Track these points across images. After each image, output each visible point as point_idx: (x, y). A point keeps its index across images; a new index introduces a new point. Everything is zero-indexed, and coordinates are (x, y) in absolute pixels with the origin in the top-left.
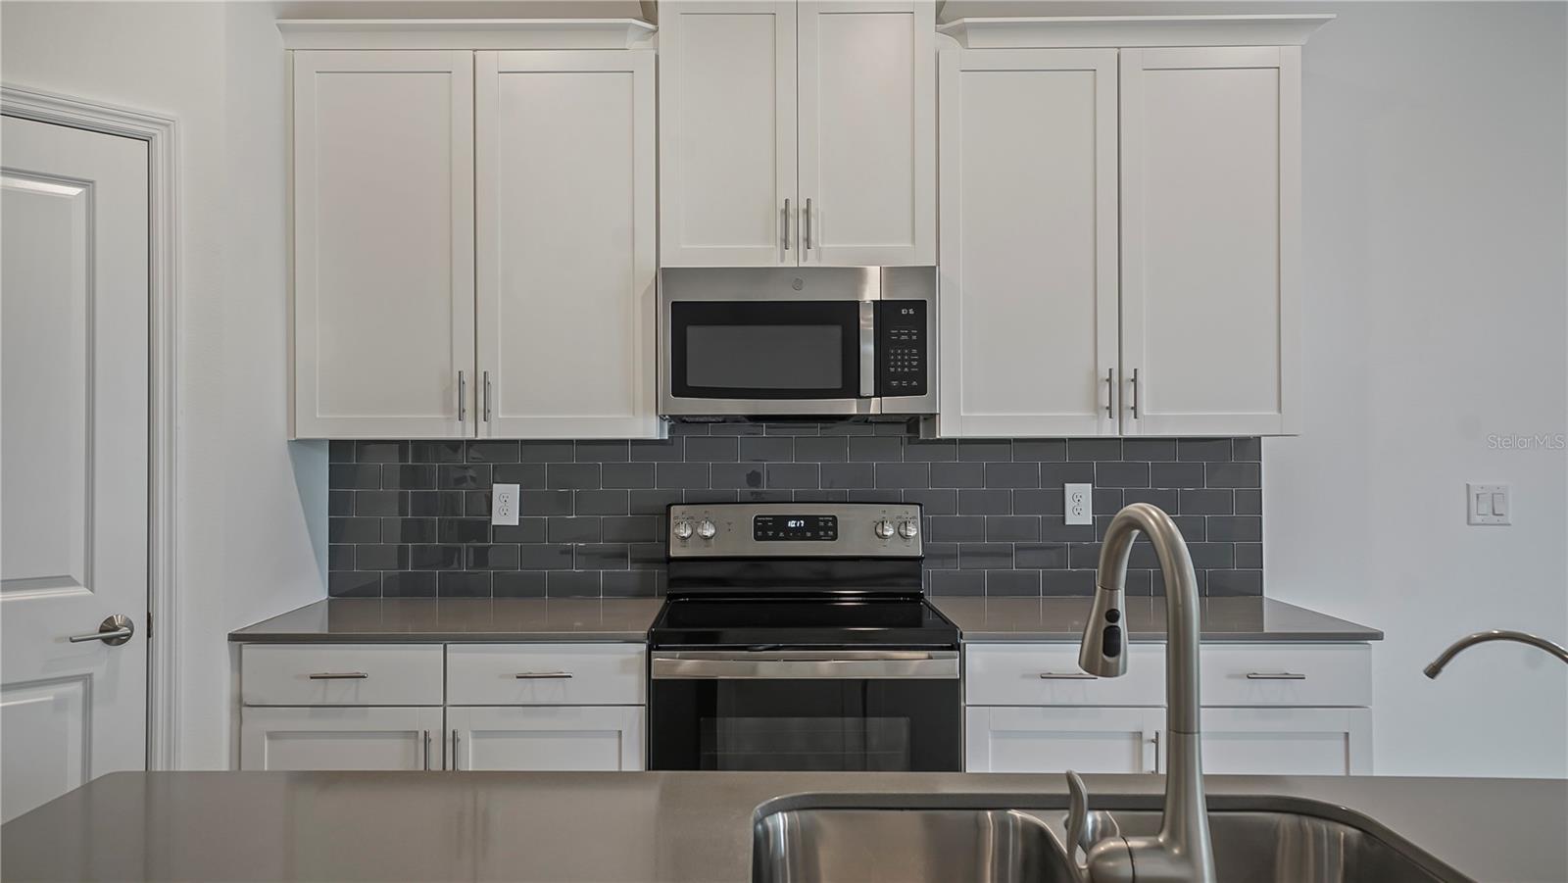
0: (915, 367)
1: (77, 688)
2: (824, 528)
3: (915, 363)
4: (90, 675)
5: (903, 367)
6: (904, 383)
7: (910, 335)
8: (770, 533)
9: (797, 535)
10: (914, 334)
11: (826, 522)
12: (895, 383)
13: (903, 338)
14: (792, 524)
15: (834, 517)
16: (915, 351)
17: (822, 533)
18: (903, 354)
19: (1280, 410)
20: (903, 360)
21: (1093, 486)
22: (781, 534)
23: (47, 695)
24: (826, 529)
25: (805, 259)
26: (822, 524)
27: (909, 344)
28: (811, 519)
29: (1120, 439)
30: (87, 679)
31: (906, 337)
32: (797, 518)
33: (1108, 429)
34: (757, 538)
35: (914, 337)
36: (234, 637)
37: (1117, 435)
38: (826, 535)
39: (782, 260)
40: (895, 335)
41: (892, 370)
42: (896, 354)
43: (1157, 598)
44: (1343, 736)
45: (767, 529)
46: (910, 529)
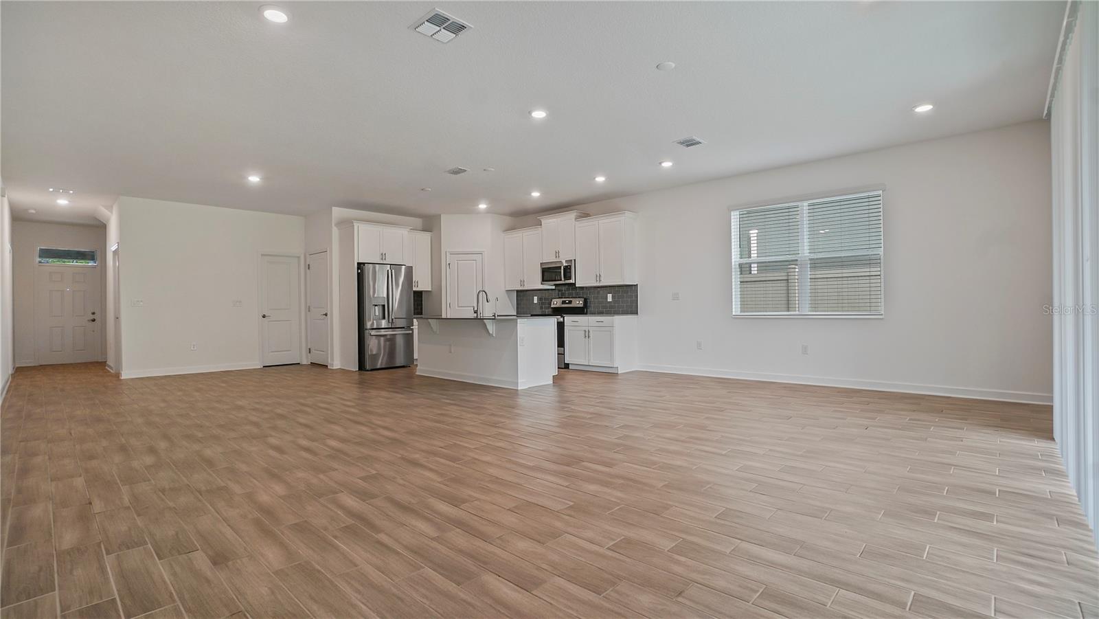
3: (570, 275)
6: (569, 278)
9: (567, 303)
11: (570, 301)
21: (612, 294)
27: (569, 272)
41: (566, 276)
46: (581, 302)
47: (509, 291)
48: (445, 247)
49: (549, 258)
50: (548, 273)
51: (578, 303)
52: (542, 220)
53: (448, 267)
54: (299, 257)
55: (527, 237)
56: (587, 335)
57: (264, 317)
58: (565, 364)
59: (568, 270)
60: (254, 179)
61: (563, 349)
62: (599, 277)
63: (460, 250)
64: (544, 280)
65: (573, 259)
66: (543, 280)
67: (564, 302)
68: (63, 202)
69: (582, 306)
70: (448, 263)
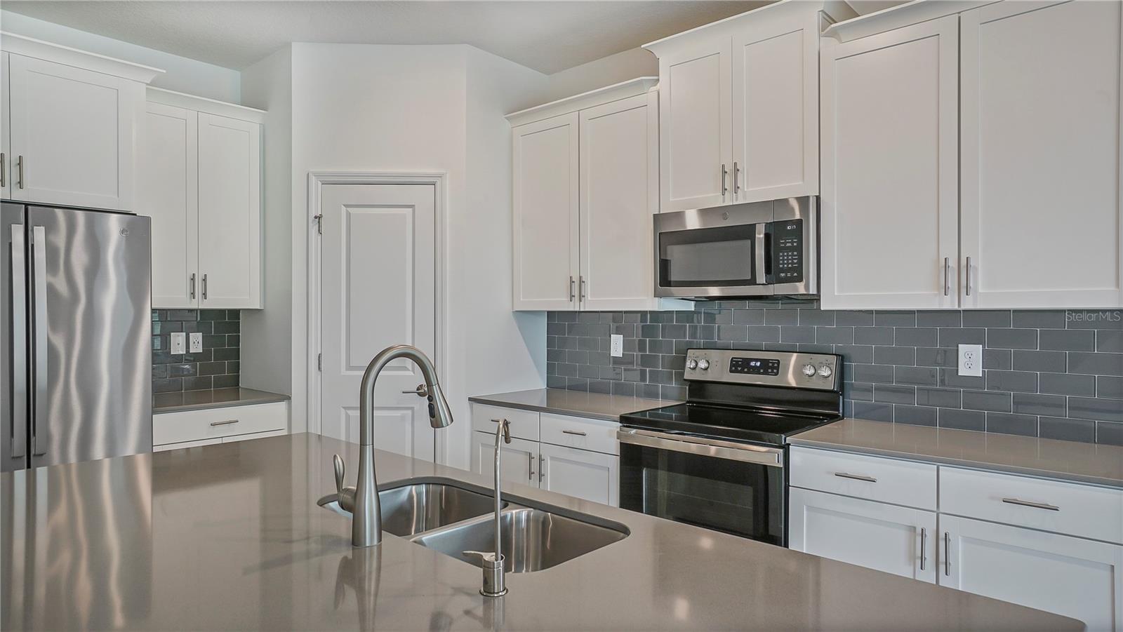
0: (795, 264)
1: (409, 412)
2: (770, 367)
3: (795, 261)
4: (413, 408)
5: (788, 264)
6: (789, 275)
7: (792, 243)
8: (739, 369)
9: (755, 371)
10: (795, 242)
11: (774, 363)
12: (782, 275)
13: (788, 245)
14: (753, 364)
15: (778, 360)
16: (795, 253)
17: (770, 370)
18: (788, 256)
19: (1118, 285)
20: (788, 260)
21: (984, 347)
22: (746, 370)
23: (398, 413)
24: (773, 368)
25: (737, 200)
26: (770, 364)
27: (792, 249)
28: (765, 363)
29: (960, 311)
30: (412, 409)
31: (790, 245)
32: (757, 360)
33: (949, 303)
34: (731, 371)
35: (795, 244)
36: (470, 399)
37: (956, 307)
38: (772, 372)
39: (724, 201)
40: (783, 243)
41: (781, 266)
42: (783, 256)
43: (1042, 439)
44: (1109, 568)
45: (739, 366)
46: (823, 371)
47: (523, 315)
51: (810, 373)
53: (314, 230)
64: (664, 279)
66: (665, 281)
69: (826, 385)
70: (313, 213)
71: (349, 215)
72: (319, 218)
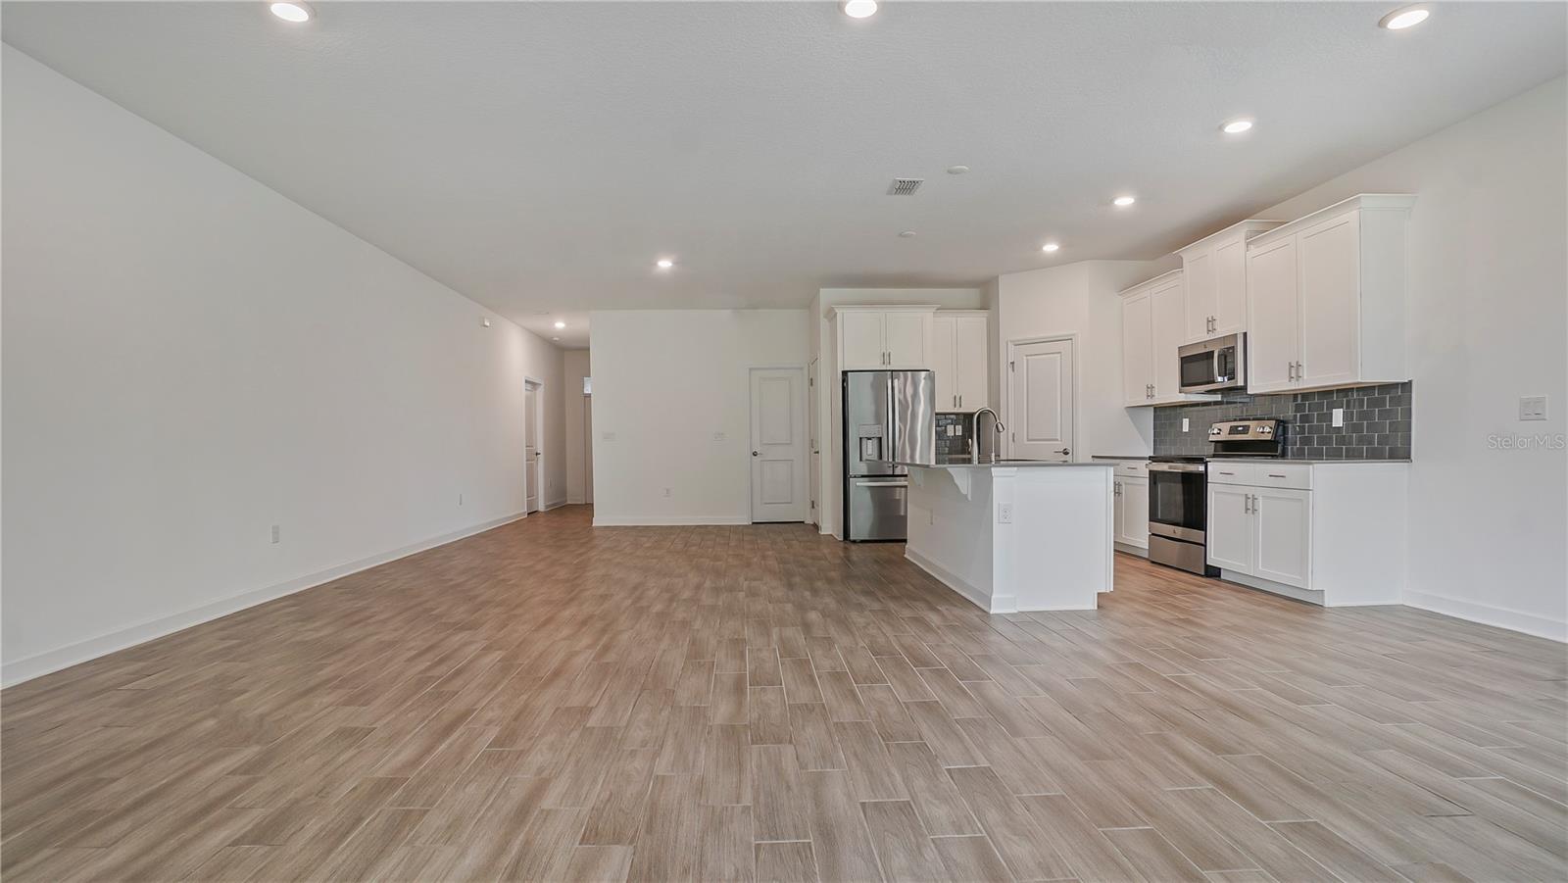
8: (1233, 432)
9: (1240, 433)
11: (1247, 427)
14: (1239, 429)
15: (1249, 425)
16: (1234, 364)
21: (1343, 410)
28: (1244, 427)
32: (1241, 426)
33: (1292, 386)
34: (1229, 434)
35: (1233, 358)
38: (1246, 432)
46: (1267, 429)
47: (1134, 409)
48: (1006, 334)
49: (1196, 336)
50: (1195, 366)
51: (1261, 431)
52: (1183, 256)
53: (1010, 369)
54: (802, 369)
55: (1158, 294)
56: (1250, 506)
57: (755, 454)
58: (1207, 567)
59: (1227, 355)
60: (665, 264)
61: (1203, 533)
62: (1294, 370)
63: (1032, 336)
64: (1185, 383)
65: (1240, 332)
66: (1183, 384)
67: (1233, 430)
68: (560, 325)
69: (1269, 437)
70: (1010, 361)
71: (1027, 360)
72: (1013, 363)
